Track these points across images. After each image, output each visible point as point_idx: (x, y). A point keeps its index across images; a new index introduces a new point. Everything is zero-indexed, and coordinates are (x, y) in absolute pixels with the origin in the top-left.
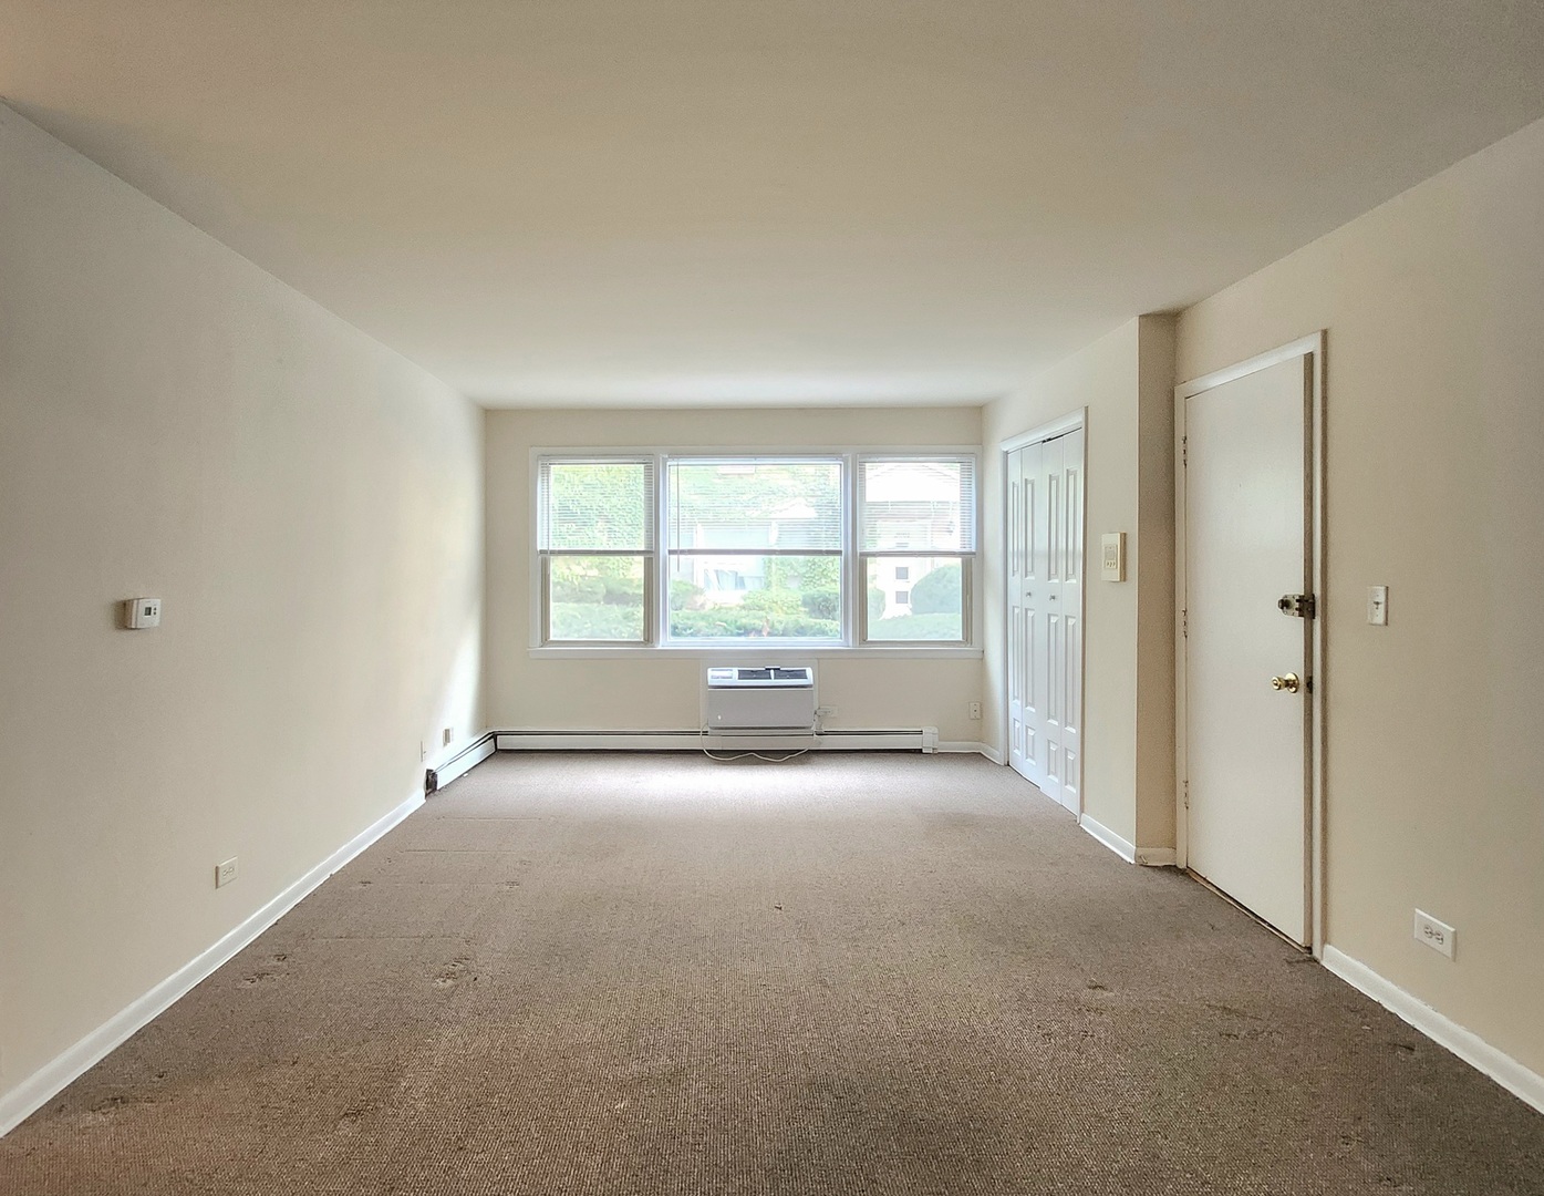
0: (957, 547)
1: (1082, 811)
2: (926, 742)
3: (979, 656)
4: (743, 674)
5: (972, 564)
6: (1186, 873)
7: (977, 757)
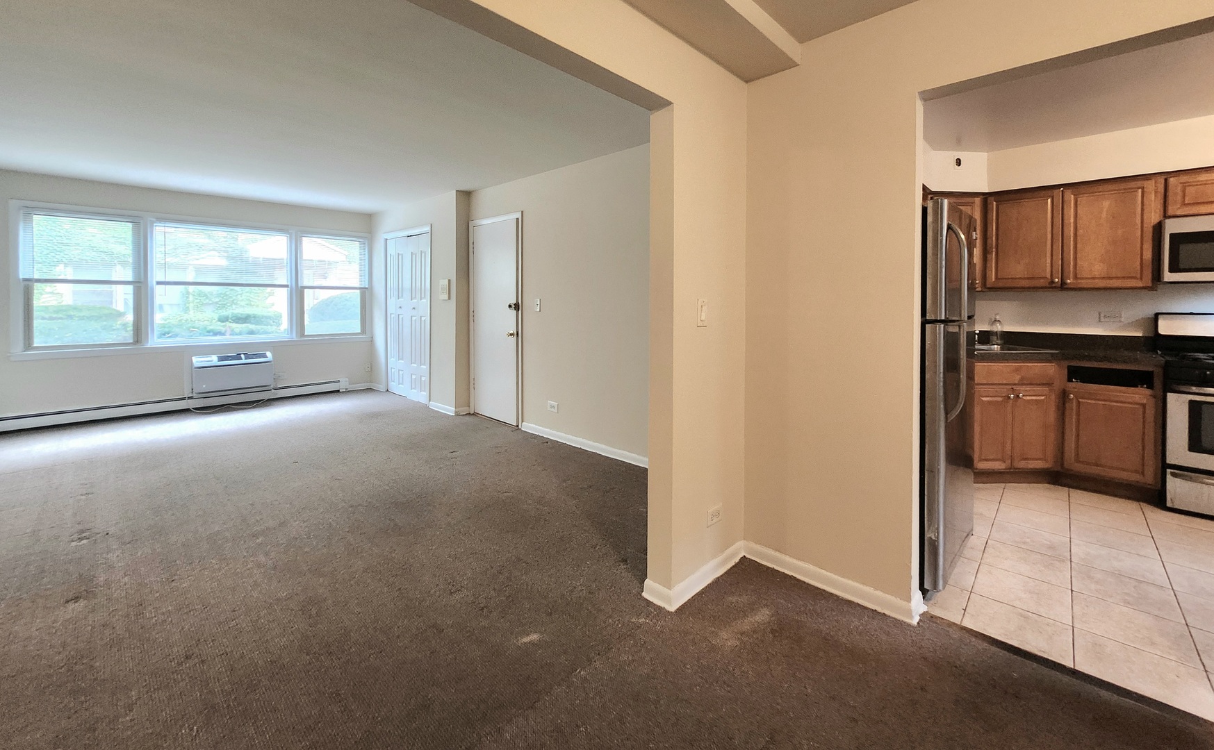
0: (357, 285)
1: (430, 401)
2: (342, 386)
3: (370, 339)
4: (221, 359)
5: (366, 295)
6: (475, 414)
7: (369, 390)
